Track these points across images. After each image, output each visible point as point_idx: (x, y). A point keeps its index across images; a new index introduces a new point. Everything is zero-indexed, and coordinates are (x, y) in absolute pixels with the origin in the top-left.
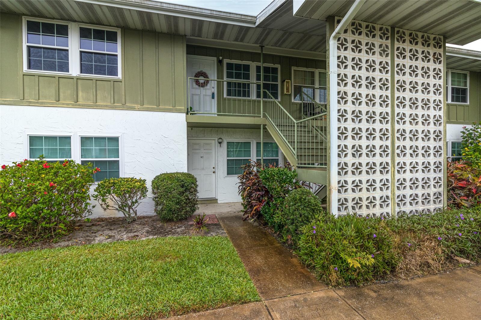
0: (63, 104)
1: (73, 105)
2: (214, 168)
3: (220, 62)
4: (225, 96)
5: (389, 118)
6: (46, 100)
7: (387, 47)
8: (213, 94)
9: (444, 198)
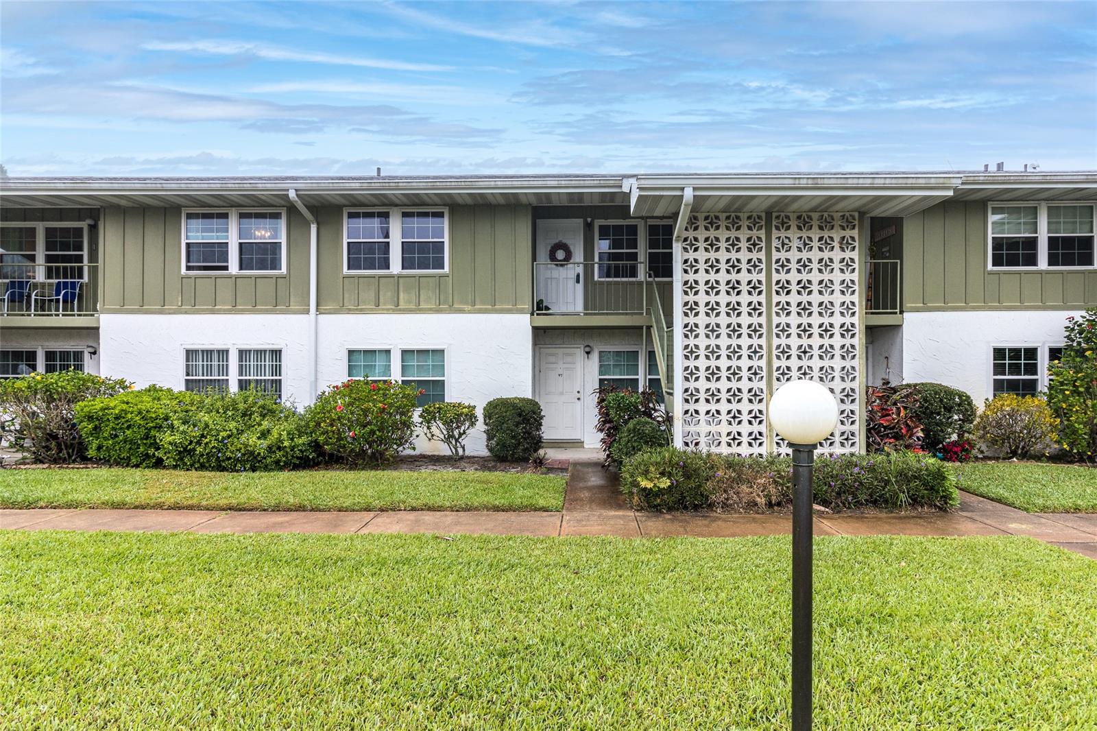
0: (383, 309)
1: (393, 310)
2: (578, 392)
3: (589, 227)
4: (596, 278)
5: (764, 331)
6: (365, 305)
7: (760, 239)
8: (578, 276)
9: (860, 440)
